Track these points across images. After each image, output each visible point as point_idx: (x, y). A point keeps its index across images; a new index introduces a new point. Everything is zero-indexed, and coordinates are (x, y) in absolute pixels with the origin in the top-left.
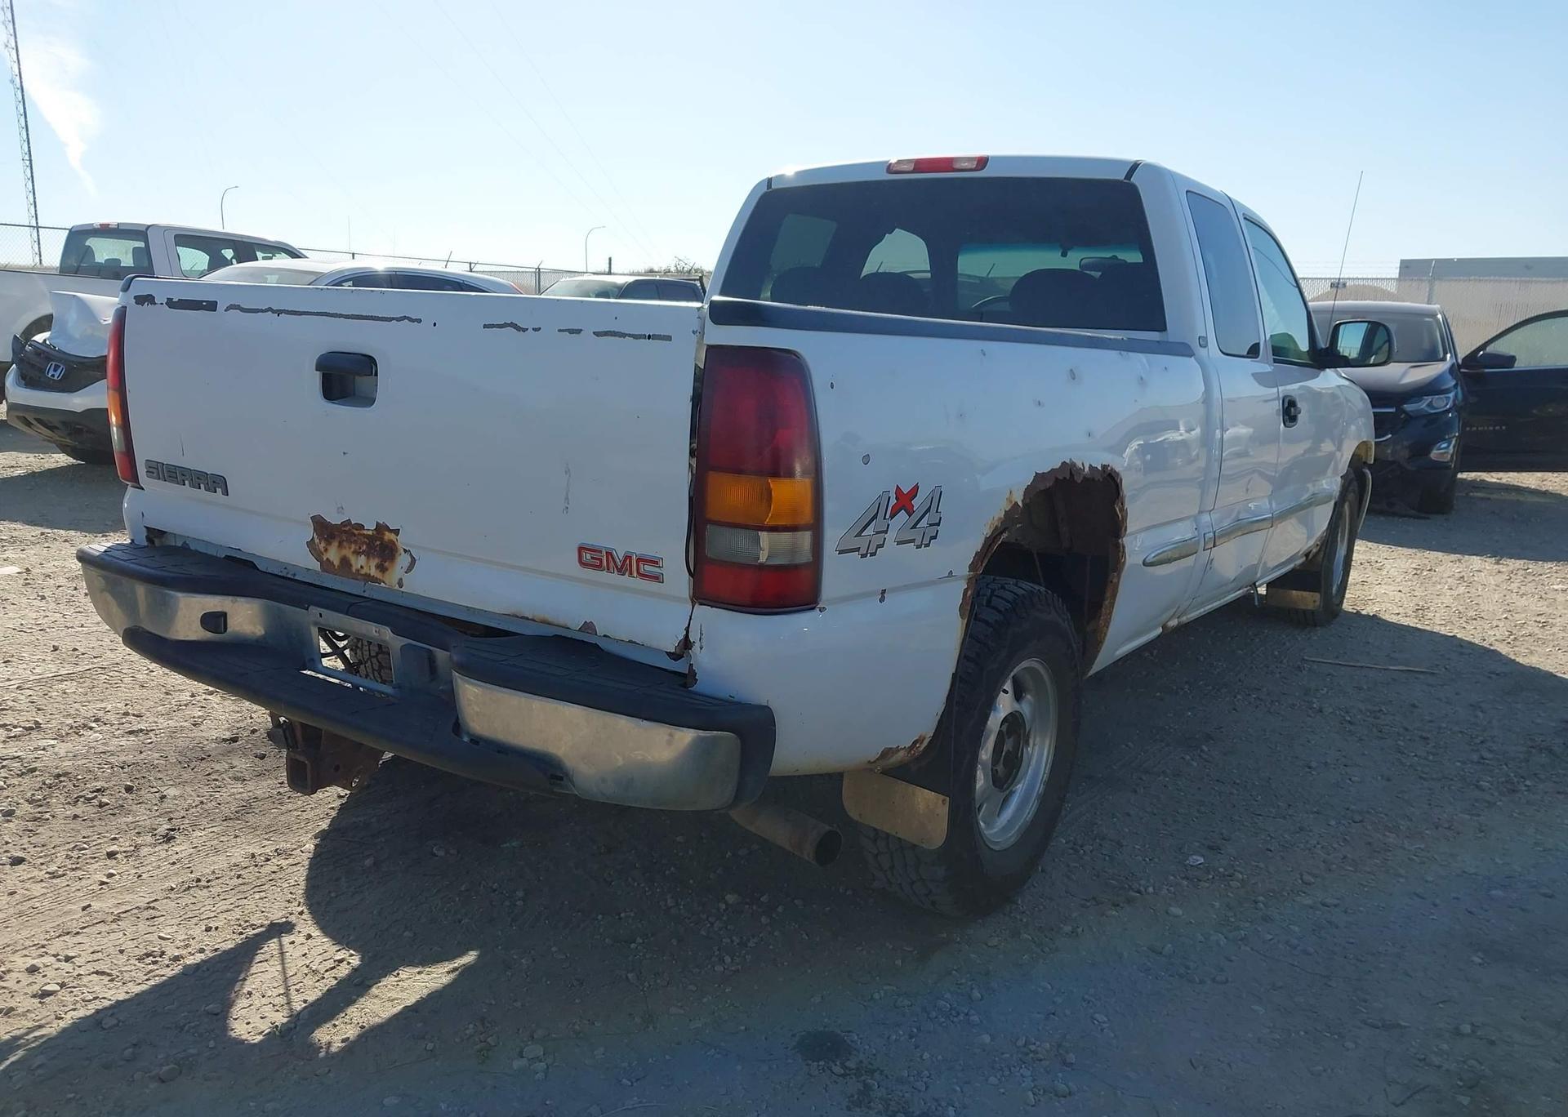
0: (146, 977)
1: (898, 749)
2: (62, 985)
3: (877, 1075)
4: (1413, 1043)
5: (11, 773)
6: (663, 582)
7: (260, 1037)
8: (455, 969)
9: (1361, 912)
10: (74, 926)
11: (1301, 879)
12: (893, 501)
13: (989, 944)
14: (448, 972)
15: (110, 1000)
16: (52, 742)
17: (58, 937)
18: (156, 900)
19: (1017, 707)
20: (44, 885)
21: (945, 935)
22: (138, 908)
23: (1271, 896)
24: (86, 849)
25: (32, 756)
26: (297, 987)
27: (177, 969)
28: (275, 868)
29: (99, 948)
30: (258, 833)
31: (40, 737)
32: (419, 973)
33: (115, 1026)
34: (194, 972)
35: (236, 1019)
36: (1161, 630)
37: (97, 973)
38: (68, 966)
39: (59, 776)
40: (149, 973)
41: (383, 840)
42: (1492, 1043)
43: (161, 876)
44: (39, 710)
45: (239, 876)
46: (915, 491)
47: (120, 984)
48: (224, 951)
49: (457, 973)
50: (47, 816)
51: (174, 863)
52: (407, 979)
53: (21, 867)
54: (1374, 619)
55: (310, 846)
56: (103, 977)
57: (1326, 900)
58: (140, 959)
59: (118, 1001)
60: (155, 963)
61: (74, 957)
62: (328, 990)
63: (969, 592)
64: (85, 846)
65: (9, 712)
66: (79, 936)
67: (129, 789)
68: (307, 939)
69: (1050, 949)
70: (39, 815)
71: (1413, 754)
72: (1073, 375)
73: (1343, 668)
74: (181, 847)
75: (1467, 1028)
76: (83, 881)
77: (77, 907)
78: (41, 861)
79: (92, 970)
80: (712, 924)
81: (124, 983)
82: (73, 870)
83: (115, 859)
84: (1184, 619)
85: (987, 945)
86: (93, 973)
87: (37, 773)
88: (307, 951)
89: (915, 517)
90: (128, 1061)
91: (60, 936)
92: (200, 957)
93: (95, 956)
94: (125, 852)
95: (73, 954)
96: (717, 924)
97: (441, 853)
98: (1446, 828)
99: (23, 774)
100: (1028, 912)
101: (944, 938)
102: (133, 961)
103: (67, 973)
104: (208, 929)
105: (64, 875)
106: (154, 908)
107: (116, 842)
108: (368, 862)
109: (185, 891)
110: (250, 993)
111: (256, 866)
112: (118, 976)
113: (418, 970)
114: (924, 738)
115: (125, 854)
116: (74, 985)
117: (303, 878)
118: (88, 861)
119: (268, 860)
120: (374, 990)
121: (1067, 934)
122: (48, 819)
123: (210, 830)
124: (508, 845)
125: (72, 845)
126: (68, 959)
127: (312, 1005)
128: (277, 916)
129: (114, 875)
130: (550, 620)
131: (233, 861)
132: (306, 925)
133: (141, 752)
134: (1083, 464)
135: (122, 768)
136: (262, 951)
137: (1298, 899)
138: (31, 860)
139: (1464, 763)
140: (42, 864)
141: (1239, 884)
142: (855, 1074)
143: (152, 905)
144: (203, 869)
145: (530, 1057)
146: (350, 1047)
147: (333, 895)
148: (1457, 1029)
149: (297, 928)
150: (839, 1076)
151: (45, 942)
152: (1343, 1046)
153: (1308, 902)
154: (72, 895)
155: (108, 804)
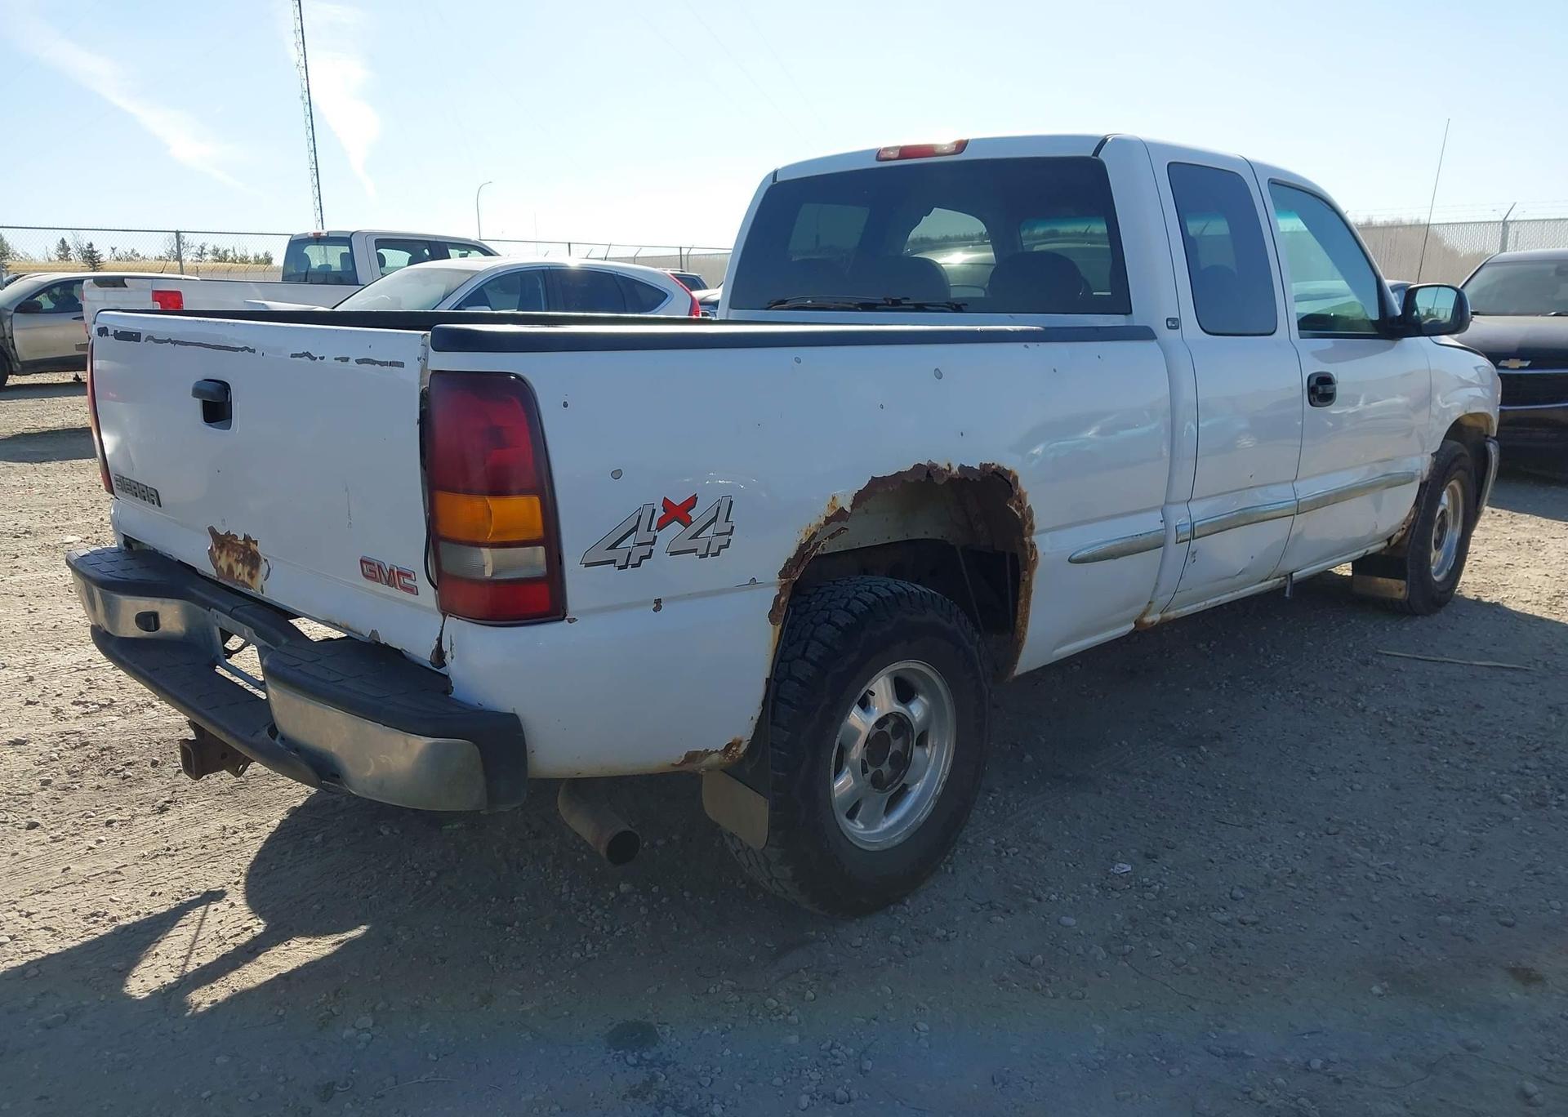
0: (82, 935)
1: (707, 753)
2: (12, 938)
3: (670, 1069)
4: (1248, 1074)
5: (67, 746)
6: (417, 594)
7: (147, 994)
8: (340, 942)
9: (1278, 932)
10: (47, 886)
11: (1231, 894)
12: (660, 513)
13: (853, 945)
14: (333, 944)
15: (43, 953)
16: (115, 719)
17: (30, 895)
18: (125, 866)
19: (898, 708)
20: (44, 848)
21: (814, 933)
22: (107, 872)
23: (1187, 910)
24: (93, 817)
25: (91, 731)
26: (199, 951)
27: (110, 929)
28: (238, 841)
29: (57, 907)
30: (240, 807)
31: (109, 714)
32: (308, 943)
33: (36, 976)
34: (122, 932)
35: (134, 977)
36: (1134, 626)
37: (45, 928)
38: (25, 921)
39: (104, 749)
40: (86, 930)
41: (342, 818)
42: (1338, 1082)
43: (140, 844)
44: (120, 689)
45: (204, 847)
46: (692, 502)
47: (59, 939)
48: (156, 915)
49: (341, 945)
50: (76, 786)
51: (157, 833)
52: (294, 949)
53: (35, 831)
54: (1496, 608)
55: (276, 822)
56: (48, 932)
57: (1244, 918)
58: (85, 918)
59: (49, 955)
60: (96, 922)
61: (34, 914)
62: (224, 955)
63: (783, 599)
64: (93, 814)
65: (95, 690)
66: (48, 895)
67: (154, 764)
68: (230, 907)
69: (913, 952)
70: (70, 785)
71: (1445, 761)
72: (939, 374)
73: (1420, 663)
74: (170, 818)
75: (1317, 1063)
76: (77, 846)
77: (59, 869)
78: (52, 826)
79: (43, 926)
80: (592, 911)
81: (62, 939)
82: (73, 835)
83: (111, 827)
84: (1172, 614)
85: (850, 944)
86: (42, 928)
87: (89, 746)
88: (224, 919)
89: (693, 529)
90: (29, 1008)
91: (33, 894)
92: (135, 918)
93: (51, 914)
94: (121, 821)
95: (34, 911)
96: (597, 912)
97: (386, 832)
98: (1431, 845)
99: (77, 747)
100: (911, 914)
101: (812, 936)
102: (79, 920)
103: (22, 927)
104: (153, 894)
105: (63, 840)
106: (120, 873)
107: (119, 811)
108: (318, 838)
109: (153, 858)
110: (157, 954)
111: (223, 838)
112: (60, 932)
113: (309, 940)
114: (741, 742)
115: (120, 823)
116: (22, 938)
117: (255, 851)
118: (88, 828)
119: (235, 833)
120: (261, 958)
121: (938, 938)
122: (76, 789)
123: (202, 803)
124: (450, 827)
125: (81, 814)
126: (29, 915)
127: (203, 968)
128: (214, 885)
129: (102, 841)
130: (351, 627)
131: (207, 832)
132: (237, 896)
133: (180, 730)
134: (949, 465)
135: (158, 744)
136: (187, 916)
137: (1213, 914)
138: (44, 826)
139: (1500, 772)
140: (52, 829)
141: (1154, 896)
142: (647, 1065)
143: (119, 870)
144: (177, 839)
145: (360, 1028)
146: (216, 1007)
147: (273, 867)
148: (1308, 1063)
149: (227, 897)
150: (631, 1066)
151: (18, 899)
152: (1168, 1072)
153: (1225, 918)
154: (61, 858)
155: (130, 776)
